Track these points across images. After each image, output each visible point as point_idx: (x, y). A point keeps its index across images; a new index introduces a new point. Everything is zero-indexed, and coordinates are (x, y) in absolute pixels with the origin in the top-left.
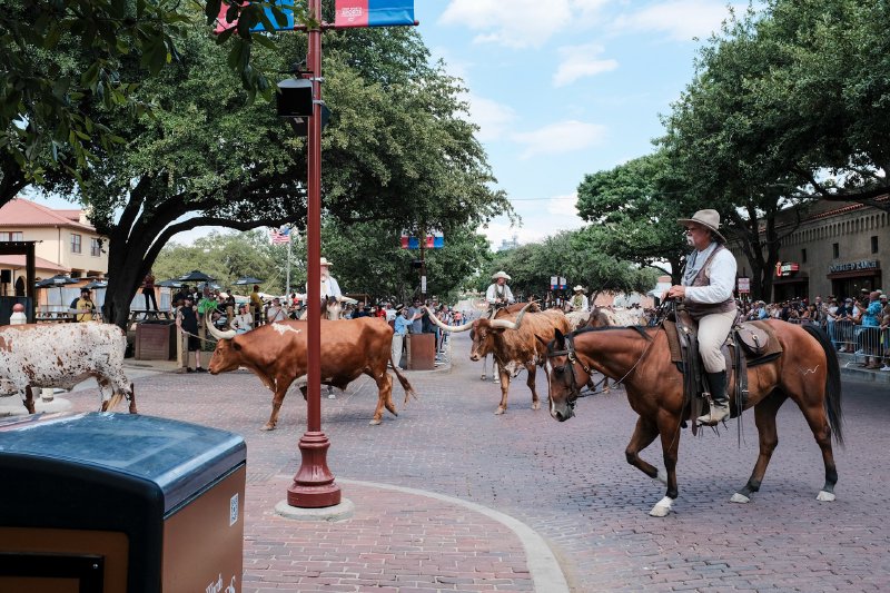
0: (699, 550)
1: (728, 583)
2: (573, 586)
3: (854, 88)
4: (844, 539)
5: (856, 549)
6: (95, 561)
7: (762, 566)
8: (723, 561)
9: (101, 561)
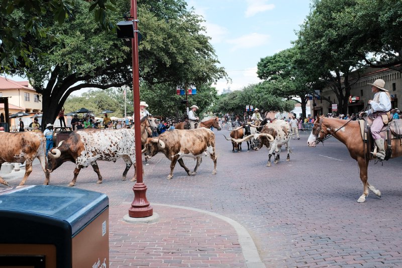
0: (316, 231)
1: (330, 247)
2: (260, 250)
3: (384, 17)
4: (382, 225)
5: (387, 229)
6: (42, 258)
7: (345, 238)
8: (328, 237)
9: (44, 258)
